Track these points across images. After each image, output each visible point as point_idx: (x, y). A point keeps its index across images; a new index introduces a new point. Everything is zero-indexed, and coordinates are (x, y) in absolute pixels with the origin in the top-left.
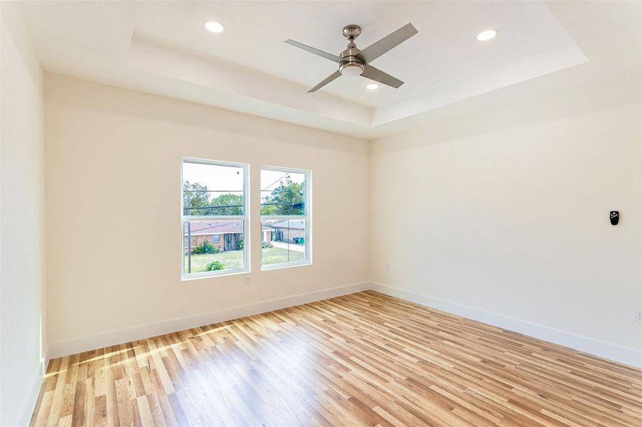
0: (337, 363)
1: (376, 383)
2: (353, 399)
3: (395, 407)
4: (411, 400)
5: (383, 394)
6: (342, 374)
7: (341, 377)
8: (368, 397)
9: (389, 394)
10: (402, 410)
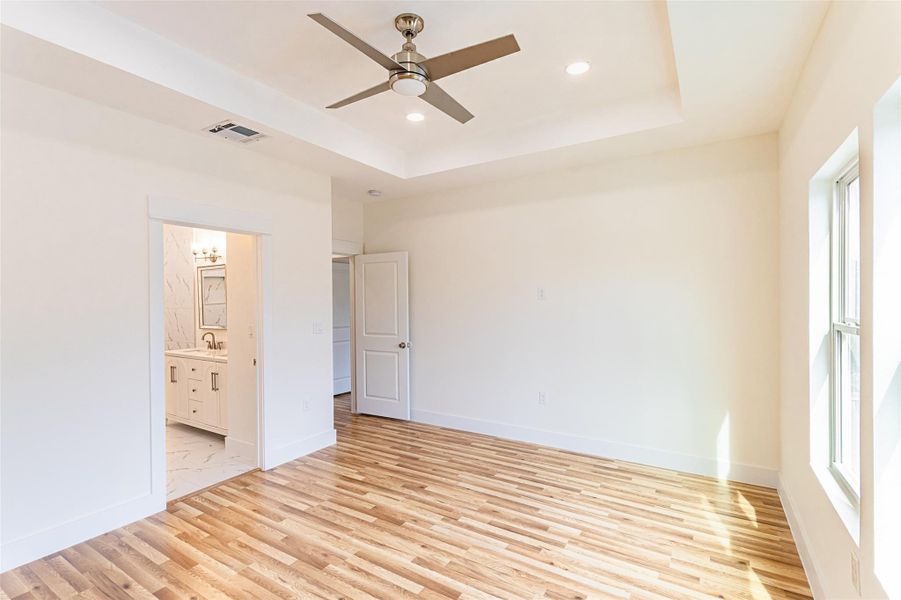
0: (441, 570)
1: (373, 549)
2: (399, 523)
3: (352, 525)
4: (331, 537)
5: (364, 536)
6: (422, 551)
7: (423, 546)
8: (383, 529)
9: (358, 537)
10: (345, 525)
